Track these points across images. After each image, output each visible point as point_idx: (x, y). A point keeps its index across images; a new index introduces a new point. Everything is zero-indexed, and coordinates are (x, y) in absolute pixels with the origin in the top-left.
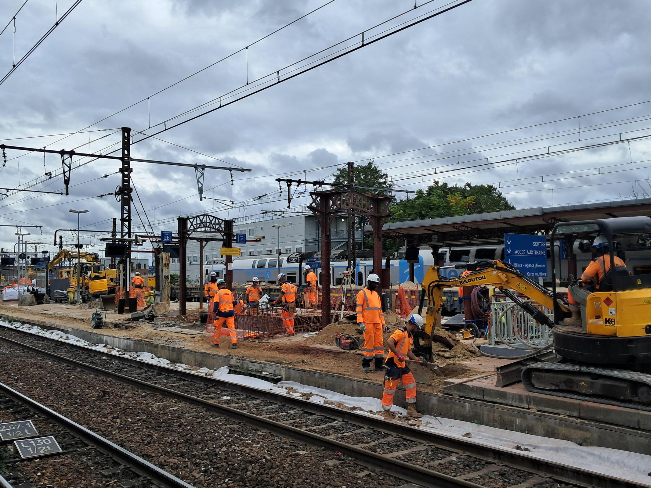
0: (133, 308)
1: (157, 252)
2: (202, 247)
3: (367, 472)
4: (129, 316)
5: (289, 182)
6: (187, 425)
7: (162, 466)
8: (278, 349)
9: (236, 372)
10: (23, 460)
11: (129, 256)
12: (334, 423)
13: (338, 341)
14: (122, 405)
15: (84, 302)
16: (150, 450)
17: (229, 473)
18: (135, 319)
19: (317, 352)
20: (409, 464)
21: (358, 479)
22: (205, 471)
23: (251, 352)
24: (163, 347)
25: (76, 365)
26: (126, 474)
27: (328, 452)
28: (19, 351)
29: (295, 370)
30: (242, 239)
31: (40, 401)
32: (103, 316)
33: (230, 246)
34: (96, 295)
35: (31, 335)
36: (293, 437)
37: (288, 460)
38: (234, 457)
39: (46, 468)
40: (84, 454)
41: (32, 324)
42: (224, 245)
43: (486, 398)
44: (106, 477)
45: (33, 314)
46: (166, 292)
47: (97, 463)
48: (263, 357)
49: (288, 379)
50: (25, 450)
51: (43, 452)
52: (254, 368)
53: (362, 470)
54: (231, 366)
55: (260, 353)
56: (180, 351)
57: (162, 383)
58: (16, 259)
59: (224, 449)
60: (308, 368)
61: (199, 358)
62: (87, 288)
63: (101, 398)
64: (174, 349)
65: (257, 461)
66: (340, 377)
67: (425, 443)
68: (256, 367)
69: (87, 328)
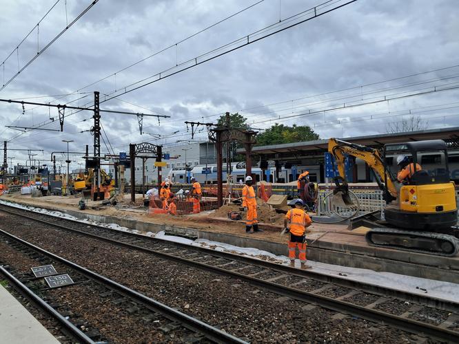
0: (102, 198)
1: (116, 165)
2: (144, 162)
3: (258, 291)
4: (101, 202)
5: (193, 124)
6: (147, 266)
7: (136, 290)
8: (194, 220)
9: (169, 234)
10: (51, 289)
11: (99, 167)
12: (232, 263)
13: (229, 215)
14: (106, 255)
15: (72, 194)
16: (127, 281)
17: (177, 294)
18: (105, 204)
19: (217, 222)
20: (280, 285)
21: (254, 295)
22: (163, 293)
23: (177, 223)
24: (124, 220)
25: (73, 231)
26: (115, 295)
27: (232, 280)
28: (36, 224)
29: (205, 232)
30: (167, 157)
31: (55, 253)
32: (86, 202)
33: (160, 161)
34: (80, 190)
35: (42, 214)
36: (211, 271)
37: (212, 284)
38: (179, 284)
39: (66, 293)
40: (88, 284)
41: (41, 208)
42: (157, 161)
43: (320, 247)
44: (103, 297)
45: (41, 202)
46: (122, 188)
47: (96, 289)
48: (185, 225)
49: (201, 237)
50: (51, 283)
51: (62, 283)
52: (181, 232)
53: (255, 289)
54: (166, 231)
55: (183, 223)
56: (135, 222)
57: (126, 241)
58: (29, 170)
59: (172, 279)
60: (213, 231)
61: (146, 227)
62: (73, 186)
63: (92, 251)
64: (131, 221)
65: (193, 286)
66: (233, 236)
67: (287, 273)
68: (182, 231)
69: (76, 209)
